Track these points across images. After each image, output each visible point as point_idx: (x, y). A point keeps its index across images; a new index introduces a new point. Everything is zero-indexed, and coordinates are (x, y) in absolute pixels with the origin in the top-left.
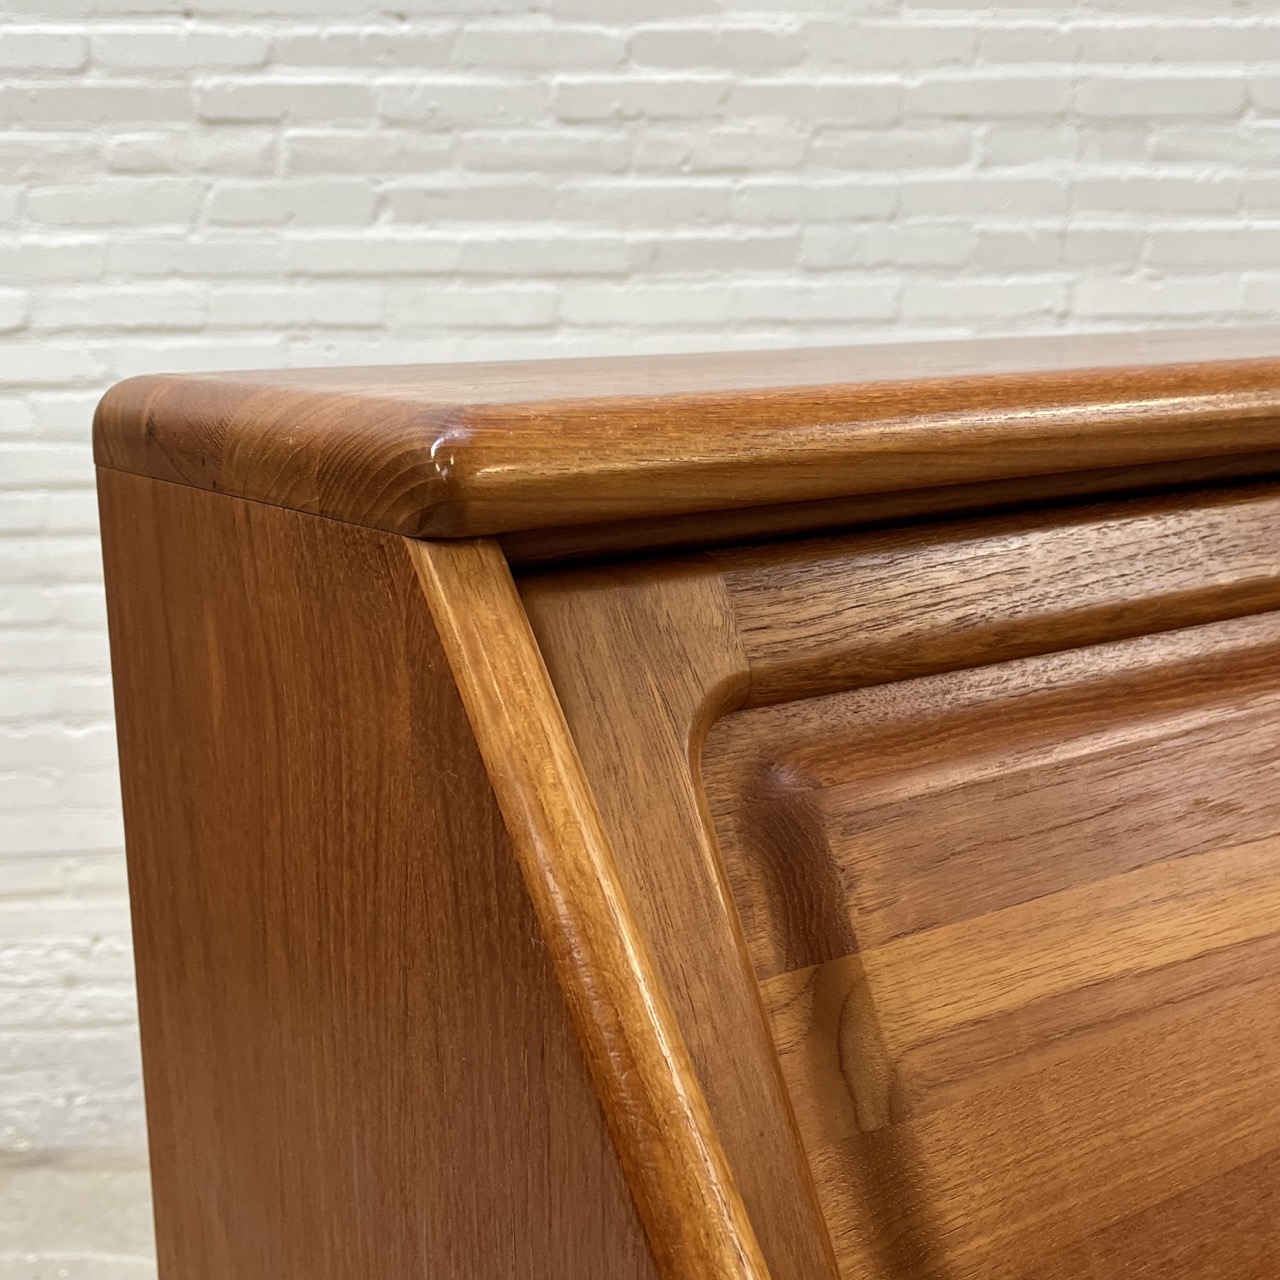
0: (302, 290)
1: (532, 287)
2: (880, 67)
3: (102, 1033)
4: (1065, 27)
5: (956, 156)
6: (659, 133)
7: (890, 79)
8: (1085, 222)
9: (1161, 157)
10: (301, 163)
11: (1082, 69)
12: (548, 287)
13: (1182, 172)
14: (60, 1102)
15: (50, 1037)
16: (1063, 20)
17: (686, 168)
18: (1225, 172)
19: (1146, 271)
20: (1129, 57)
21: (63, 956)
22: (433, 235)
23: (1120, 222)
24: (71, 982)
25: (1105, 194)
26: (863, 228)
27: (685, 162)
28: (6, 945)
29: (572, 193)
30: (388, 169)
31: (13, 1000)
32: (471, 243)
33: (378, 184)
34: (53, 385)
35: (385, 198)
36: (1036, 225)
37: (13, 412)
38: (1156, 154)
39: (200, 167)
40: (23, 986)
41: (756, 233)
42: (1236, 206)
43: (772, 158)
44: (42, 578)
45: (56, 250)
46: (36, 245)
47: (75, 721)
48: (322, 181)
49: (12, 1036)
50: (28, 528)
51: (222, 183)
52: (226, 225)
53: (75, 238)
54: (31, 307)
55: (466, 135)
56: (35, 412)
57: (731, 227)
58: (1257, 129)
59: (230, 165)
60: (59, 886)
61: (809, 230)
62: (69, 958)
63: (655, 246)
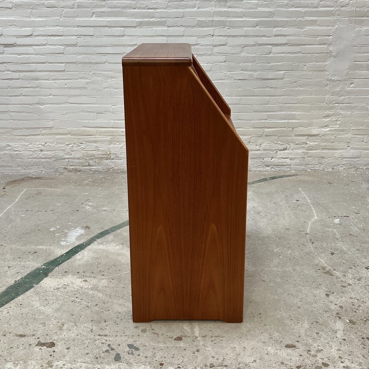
0: (79, 28)
1: (120, 28)
3: (47, 160)
5: (194, 7)
6: (142, 2)
8: (216, 19)
10: (79, 6)
12: (122, 29)
13: (233, 10)
14: (40, 171)
15: (38, 160)
17: (146, 8)
18: (240, 10)
19: (228, 27)
21: (40, 146)
22: (102, 19)
23: (223, 19)
24: (41, 151)
25: (219, 14)
26: (177, 19)
27: (146, 7)
28: (30, 144)
29: (126, 12)
30: (94, 7)
31: (31, 153)
32: (109, 21)
33: (93, 10)
34: (37, 45)
35: (94, 13)
36: (208, 19)
37: (30, 50)
38: (229, 7)
39: (62, 7)
40: (33, 151)
41: (159, 20)
42: (243, 16)
43: (161, 6)
44: (35, 79)
45: (37, 21)
46: (34, 20)
47: (41, 105)
48: (83, 9)
49: (32, 160)
50: (33, 70)
51: (66, 10)
52: (66, 17)
53: (40, 19)
54: (33, 31)
55: (108, 2)
56: (34, 50)
57: (154, 18)
58: (246, 2)
59: (67, 7)
60: (39, 134)
61: (168, 19)
62: (41, 146)
63: (141, 22)
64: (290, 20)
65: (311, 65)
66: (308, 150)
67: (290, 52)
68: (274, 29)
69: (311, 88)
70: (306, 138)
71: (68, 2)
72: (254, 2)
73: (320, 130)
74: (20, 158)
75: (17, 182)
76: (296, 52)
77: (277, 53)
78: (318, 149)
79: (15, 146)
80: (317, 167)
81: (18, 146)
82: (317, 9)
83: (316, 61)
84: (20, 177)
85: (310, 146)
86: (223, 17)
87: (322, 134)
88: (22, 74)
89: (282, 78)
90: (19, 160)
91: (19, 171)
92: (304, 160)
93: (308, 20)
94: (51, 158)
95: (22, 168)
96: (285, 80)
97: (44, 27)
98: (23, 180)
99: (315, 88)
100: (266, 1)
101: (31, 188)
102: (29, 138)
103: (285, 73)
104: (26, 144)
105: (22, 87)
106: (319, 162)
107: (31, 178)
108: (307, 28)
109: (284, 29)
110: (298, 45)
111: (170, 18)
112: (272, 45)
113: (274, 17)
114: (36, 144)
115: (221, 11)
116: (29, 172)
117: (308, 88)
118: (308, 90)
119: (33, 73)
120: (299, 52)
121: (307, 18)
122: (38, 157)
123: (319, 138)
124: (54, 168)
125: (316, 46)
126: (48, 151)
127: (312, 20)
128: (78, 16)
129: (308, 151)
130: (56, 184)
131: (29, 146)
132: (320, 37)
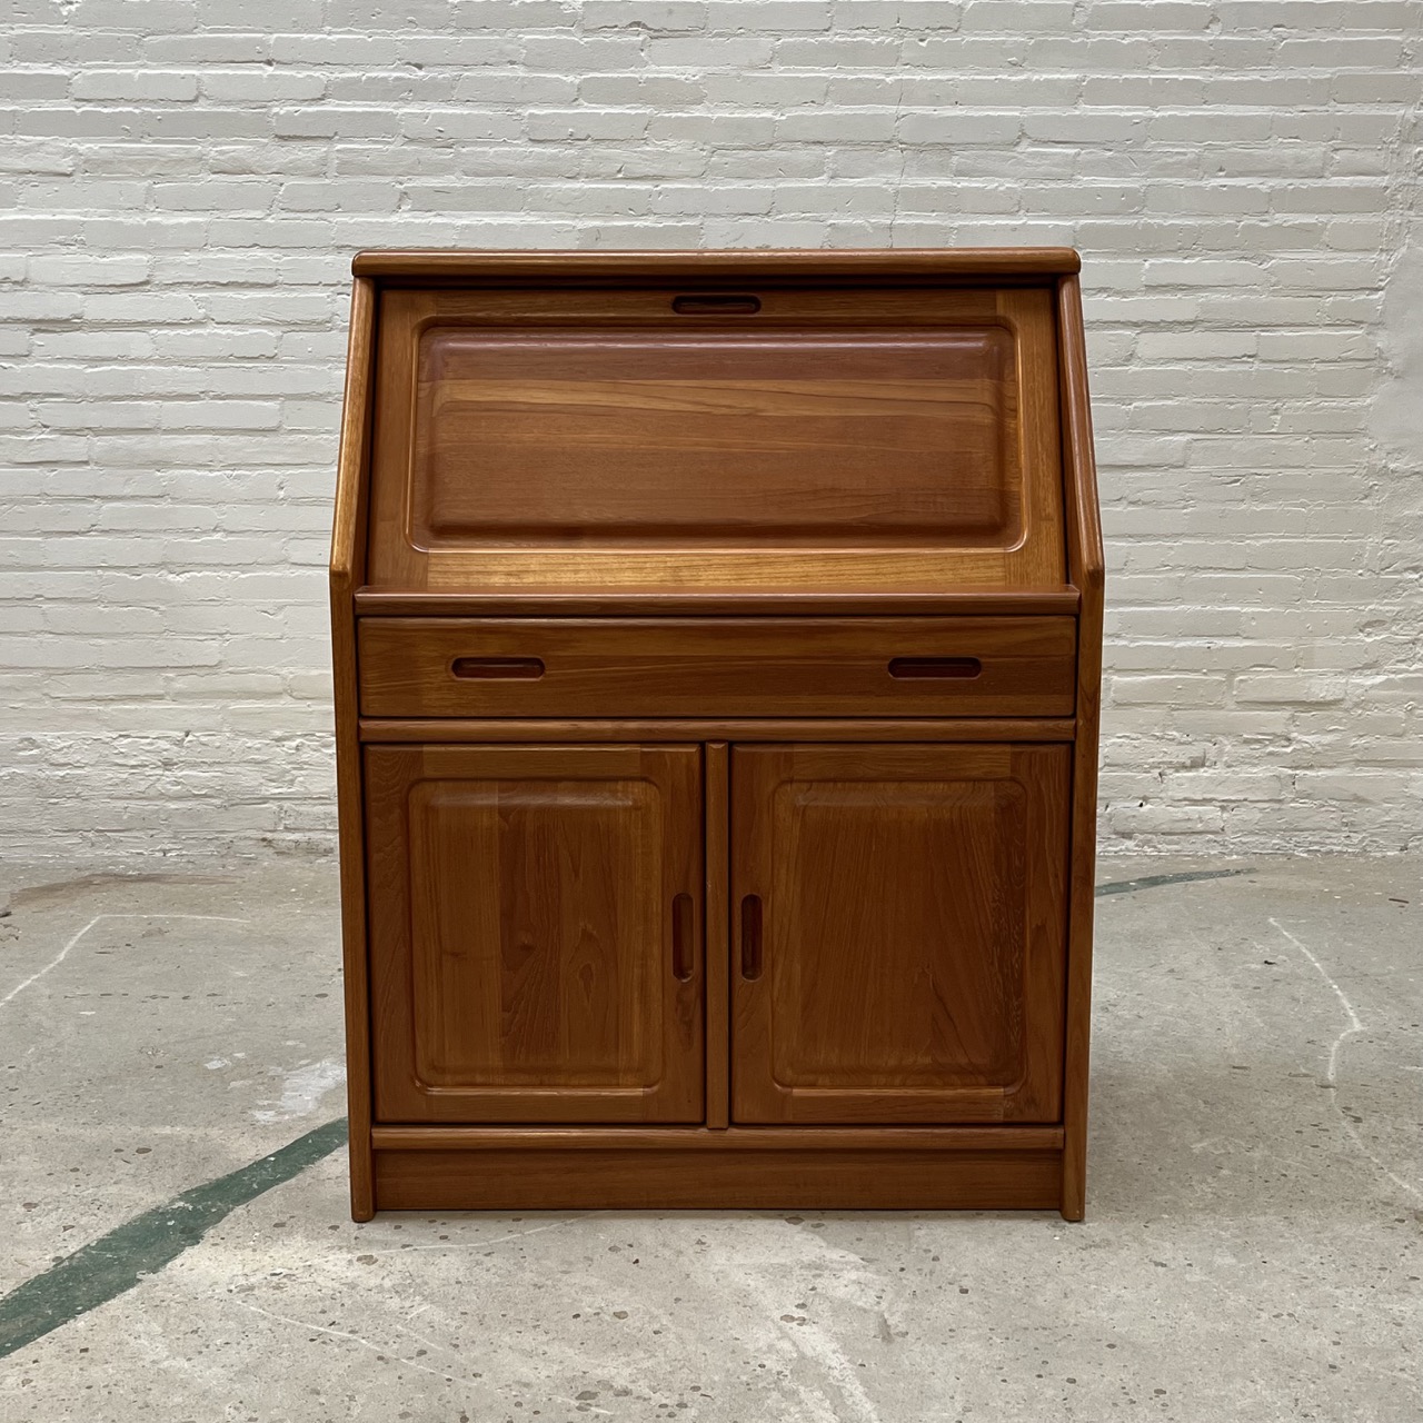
2: (757, 106)
3: (189, 804)
4: (889, 79)
5: (815, 171)
6: (601, 150)
7: (768, 114)
8: (905, 219)
9: (960, 173)
10: (345, 168)
11: (903, 109)
13: (975, 183)
14: (160, 854)
15: (151, 806)
16: (888, 74)
17: (620, 176)
18: (1006, 184)
20: (936, 100)
21: (163, 744)
22: (439, 220)
23: (932, 220)
24: (168, 765)
25: (919, 199)
26: (747, 220)
27: (619, 171)
28: (121, 736)
29: (539, 192)
30: (410, 172)
31: (125, 776)
32: (467, 226)
33: (401, 184)
34: (168, 324)
35: (406, 193)
36: (873, 221)
37: (138, 342)
38: (957, 171)
39: (274, 170)
40: (133, 767)
41: (670, 223)
42: (1016, 209)
43: (681, 169)
44: (155, 463)
45: (172, 226)
46: (158, 223)
47: (178, 570)
48: (361, 180)
49: (123, 803)
50: (147, 426)
51: (290, 181)
52: (292, 211)
53: (185, 219)
54: (153, 267)
55: (464, 150)
56: (154, 343)
57: (652, 218)
58: (1030, 154)
59: (298, 168)
60: (162, 692)
61: (709, 222)
62: (168, 746)
63: (598, 230)
64: (1208, 225)
65: (1299, 408)
66: (1296, 768)
67: (1214, 354)
68: (1147, 264)
69: (1303, 505)
70: (1287, 714)
71: (303, 151)
72: (1060, 153)
73: (1344, 681)
74: (78, 796)
75: (60, 893)
76: (1239, 355)
77: (1155, 361)
78: (1337, 765)
79: (59, 747)
80: (1335, 841)
81: (71, 746)
82: (1320, 183)
83: (1320, 395)
84: (74, 875)
85: (1304, 749)
86: (934, 214)
87: (1355, 699)
88: (101, 443)
89: (1181, 464)
90: (70, 804)
91: (69, 851)
92: (1279, 809)
93: (1285, 225)
94: (205, 796)
95: (83, 838)
96: (1194, 469)
97: (201, 249)
98: (86, 884)
99: (1320, 505)
100: (1110, 150)
101: (120, 913)
102: (116, 710)
103: (1195, 444)
104: (105, 735)
105: (96, 497)
106: (1344, 820)
107: (122, 879)
108: (1282, 258)
109: (1186, 261)
110: (1244, 327)
111: (716, 215)
112: (1136, 325)
113: (1144, 211)
114: (147, 738)
115: (928, 190)
116: (109, 857)
117: (1291, 505)
118: (1289, 511)
119: (148, 438)
120: (1250, 357)
121: (1279, 218)
122: (152, 792)
123: (1340, 714)
124: (217, 838)
125: (1320, 332)
126: (193, 765)
127: (1300, 223)
128: (339, 207)
129: (1298, 772)
130: (227, 901)
131: (115, 743)
132: (1334, 293)
